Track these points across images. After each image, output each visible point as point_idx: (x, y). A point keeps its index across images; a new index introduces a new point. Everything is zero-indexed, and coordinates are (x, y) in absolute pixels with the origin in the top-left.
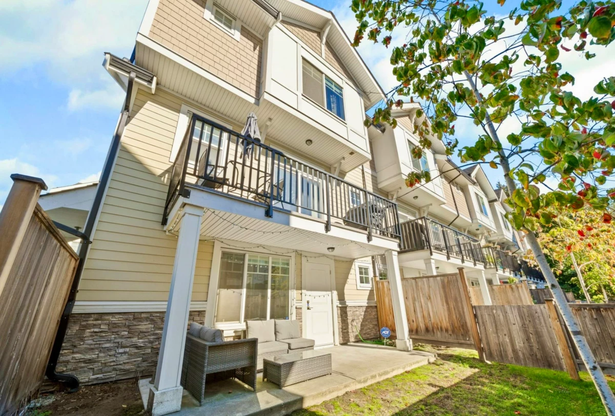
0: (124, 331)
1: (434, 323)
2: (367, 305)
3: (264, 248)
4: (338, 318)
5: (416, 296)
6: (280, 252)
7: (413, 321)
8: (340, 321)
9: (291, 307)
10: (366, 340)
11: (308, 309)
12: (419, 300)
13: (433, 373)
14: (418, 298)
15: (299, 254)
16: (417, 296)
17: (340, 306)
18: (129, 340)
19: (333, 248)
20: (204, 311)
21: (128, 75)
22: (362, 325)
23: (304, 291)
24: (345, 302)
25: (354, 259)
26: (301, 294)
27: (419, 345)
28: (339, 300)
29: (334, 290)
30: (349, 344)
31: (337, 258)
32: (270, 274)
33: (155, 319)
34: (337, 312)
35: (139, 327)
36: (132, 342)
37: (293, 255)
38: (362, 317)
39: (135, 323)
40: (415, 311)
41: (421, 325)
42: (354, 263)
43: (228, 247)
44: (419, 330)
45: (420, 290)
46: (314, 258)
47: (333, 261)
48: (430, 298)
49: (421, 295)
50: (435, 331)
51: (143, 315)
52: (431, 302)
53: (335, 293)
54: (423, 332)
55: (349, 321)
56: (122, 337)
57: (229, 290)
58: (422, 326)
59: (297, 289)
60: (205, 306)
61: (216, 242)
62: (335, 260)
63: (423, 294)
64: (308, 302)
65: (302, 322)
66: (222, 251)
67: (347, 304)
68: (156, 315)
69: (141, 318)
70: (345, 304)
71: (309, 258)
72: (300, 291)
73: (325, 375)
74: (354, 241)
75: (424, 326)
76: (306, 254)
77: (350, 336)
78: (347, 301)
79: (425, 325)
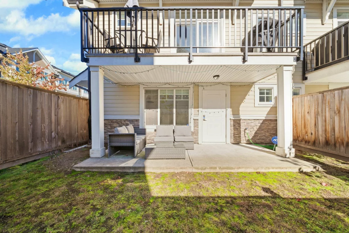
0: (109, 126)
1: (338, 138)
2: (264, 119)
3: (169, 84)
4: (231, 126)
5: (320, 110)
6: (181, 85)
7: (312, 134)
8: (233, 129)
9: (190, 119)
10: (256, 143)
11: (204, 120)
12: (324, 114)
13: (291, 181)
14: (322, 113)
15: (196, 85)
16: (322, 110)
17: (234, 119)
18: (111, 130)
19: (218, 76)
20: (139, 120)
21: (76, 5)
22: (256, 133)
23: (200, 109)
24: (240, 116)
25: (254, 83)
26: (198, 111)
27: (315, 155)
28: (233, 115)
29: (229, 108)
30: (240, 144)
31: (233, 84)
32: (175, 100)
33: (118, 122)
34: (230, 123)
35: (114, 125)
36: (112, 130)
37: (191, 86)
38: (258, 127)
39: (112, 124)
40: (315, 125)
41: (320, 138)
42: (253, 86)
43: (147, 87)
44: (317, 142)
45: (327, 104)
46: (210, 86)
47: (229, 87)
48: (339, 112)
49: (327, 109)
50: (338, 145)
51: (114, 121)
52: (340, 116)
53: (229, 110)
54: (321, 144)
55: (242, 130)
56: (109, 128)
57: (150, 110)
58: (322, 139)
59: (194, 108)
60: (139, 117)
61: (141, 86)
62: (231, 86)
63: (330, 109)
64: (204, 116)
65: (198, 127)
66: (145, 90)
67: (241, 117)
68: (119, 121)
69: (114, 122)
70: (240, 118)
71: (205, 87)
72: (197, 109)
73: (181, 159)
74: (225, 65)
75: (324, 139)
76: (203, 84)
77: (241, 139)
78: (241, 116)
79: (326, 138)
